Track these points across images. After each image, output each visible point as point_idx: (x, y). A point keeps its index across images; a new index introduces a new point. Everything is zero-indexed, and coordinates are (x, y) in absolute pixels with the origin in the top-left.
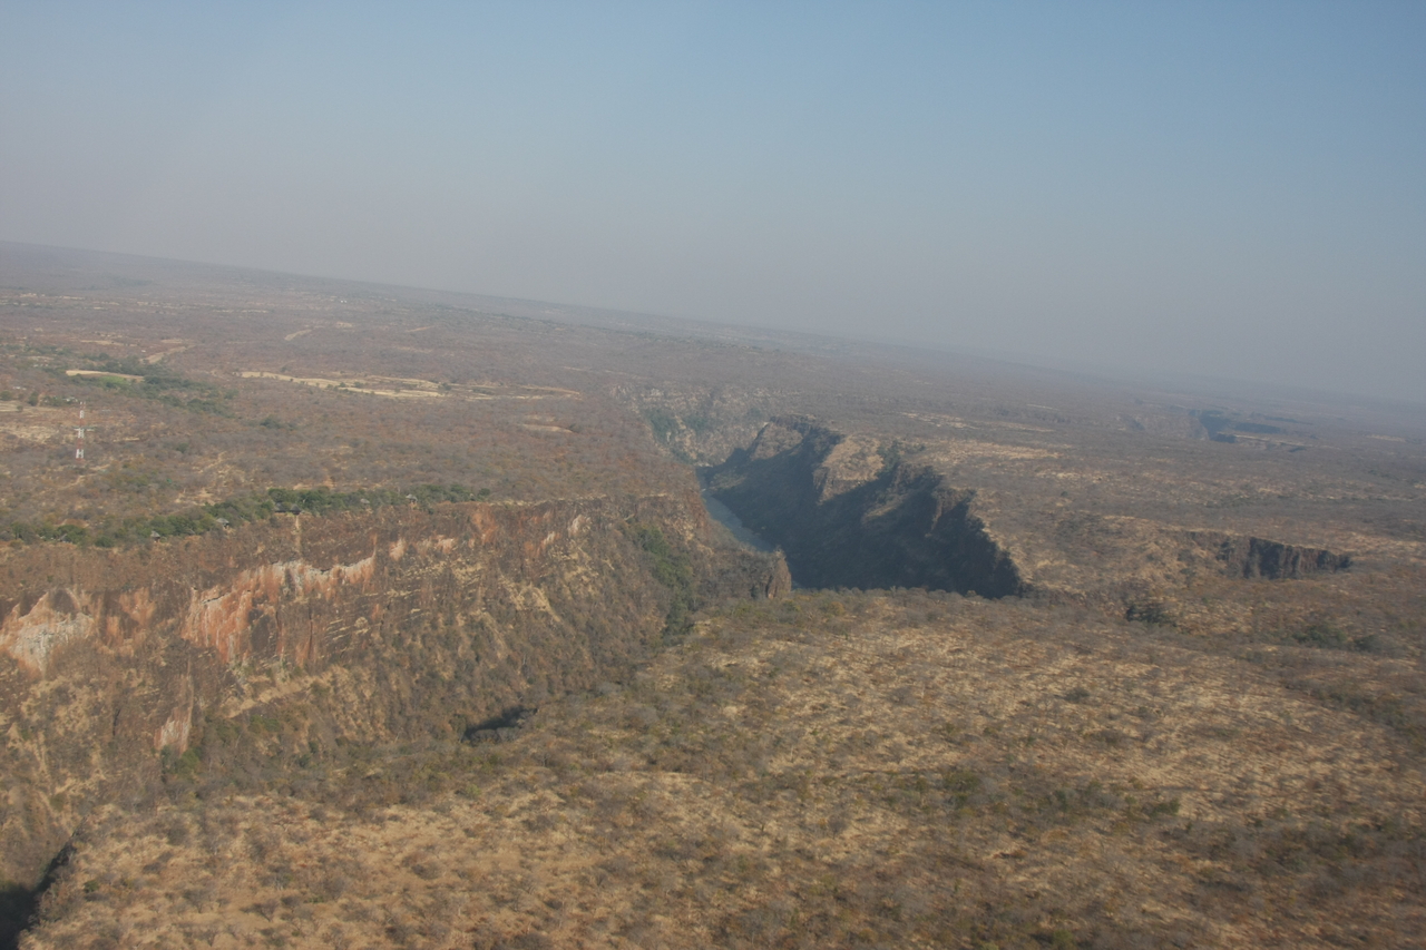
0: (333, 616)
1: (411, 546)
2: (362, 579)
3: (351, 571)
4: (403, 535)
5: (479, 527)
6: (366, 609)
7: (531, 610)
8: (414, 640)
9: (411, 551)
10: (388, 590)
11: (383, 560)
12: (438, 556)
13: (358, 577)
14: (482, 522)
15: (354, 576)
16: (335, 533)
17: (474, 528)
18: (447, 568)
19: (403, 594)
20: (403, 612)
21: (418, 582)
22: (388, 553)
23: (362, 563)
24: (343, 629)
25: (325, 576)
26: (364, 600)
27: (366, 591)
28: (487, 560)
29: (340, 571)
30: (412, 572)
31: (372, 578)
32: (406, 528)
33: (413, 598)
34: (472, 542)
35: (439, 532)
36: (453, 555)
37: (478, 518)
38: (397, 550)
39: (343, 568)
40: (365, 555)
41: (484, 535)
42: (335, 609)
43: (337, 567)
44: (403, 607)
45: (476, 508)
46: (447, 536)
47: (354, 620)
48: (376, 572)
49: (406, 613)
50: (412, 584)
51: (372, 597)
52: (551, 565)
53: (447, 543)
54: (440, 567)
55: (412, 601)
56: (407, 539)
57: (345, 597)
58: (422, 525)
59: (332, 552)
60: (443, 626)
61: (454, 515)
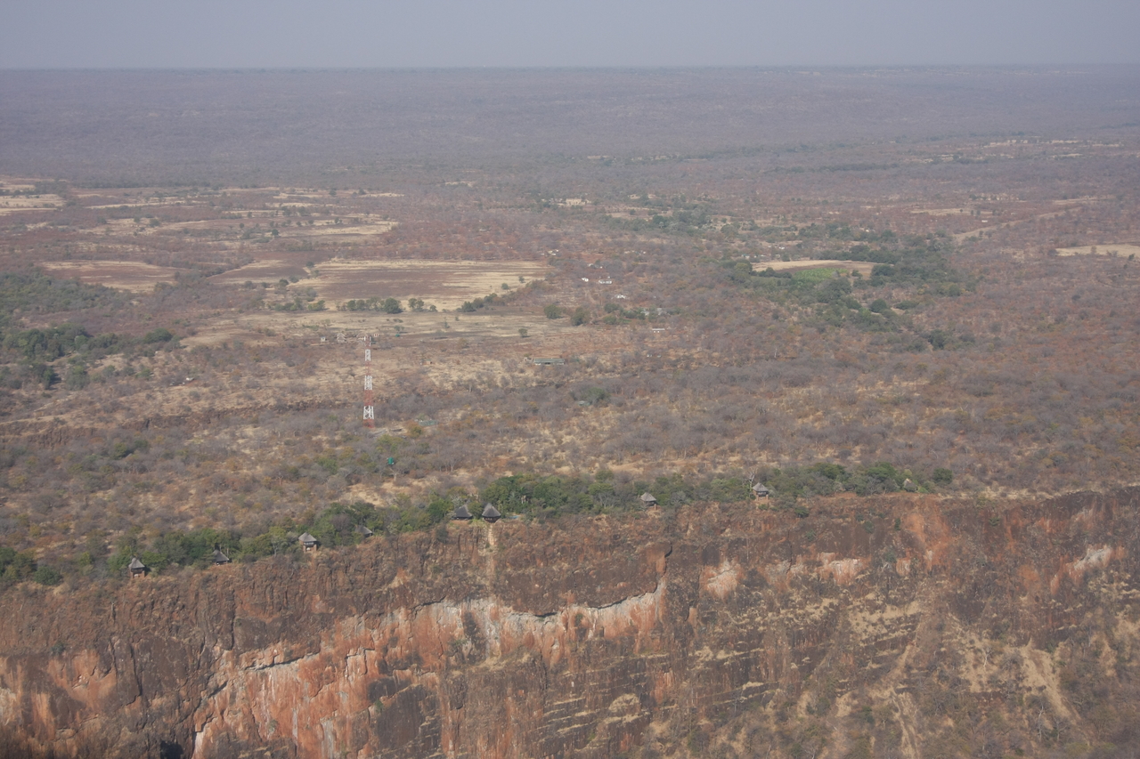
0: (564, 690)
1: (753, 573)
2: (633, 630)
3: (608, 617)
4: (730, 556)
5: (921, 538)
6: (638, 680)
7: (1005, 694)
8: (732, 738)
9: (753, 581)
10: (698, 647)
11: (685, 598)
12: (820, 589)
13: (623, 626)
14: (926, 531)
15: (616, 623)
16: (570, 552)
17: (910, 542)
19: (721, 655)
20: (719, 689)
21: (761, 636)
22: (696, 586)
23: (630, 603)
24: (584, 713)
25: (549, 624)
26: (639, 666)
27: (642, 650)
28: (933, 596)
29: (579, 617)
30: (752, 618)
31: (657, 627)
32: (741, 542)
33: (747, 664)
34: (904, 566)
35: (823, 547)
36: (858, 588)
37: (916, 523)
38: (723, 579)
39: (588, 612)
40: (637, 588)
41: (930, 553)
42: (567, 680)
43: (575, 609)
44: (719, 679)
45: (910, 505)
46: (843, 553)
47: (608, 701)
48: (669, 616)
49: (728, 689)
50: (750, 636)
51: (652, 661)
52: (1091, 608)
53: (845, 567)
54: (816, 611)
55: (744, 669)
56: (743, 560)
57: (585, 660)
58: (777, 537)
59: (554, 586)
60: (802, 714)
61: (859, 518)
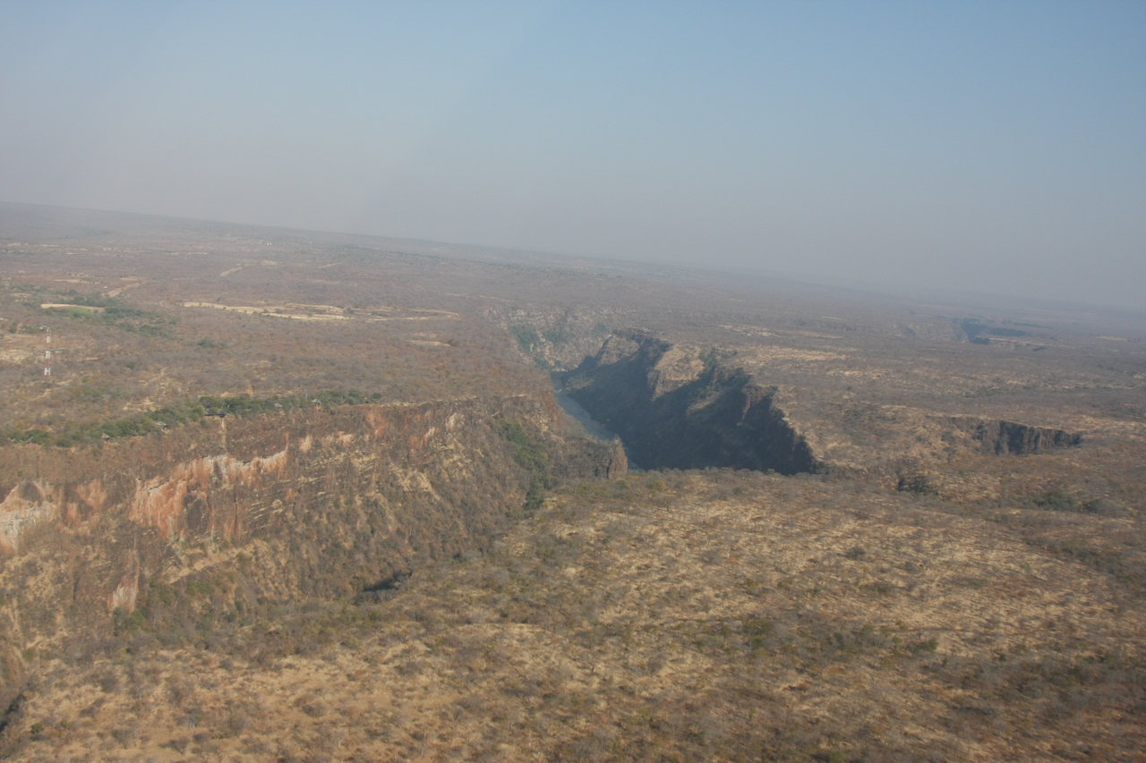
0: (254, 499)
1: (317, 441)
2: (277, 468)
3: (268, 462)
4: (310, 432)
5: (373, 424)
6: (281, 492)
7: (416, 491)
8: (320, 517)
9: (317, 445)
10: (299, 477)
11: (294, 453)
12: (339, 448)
13: (274, 467)
14: (375, 421)
15: (271, 466)
16: (254, 431)
17: (369, 426)
18: (347, 458)
19: (311, 480)
20: (311, 495)
21: (323, 470)
22: (298, 447)
23: (277, 455)
24: (262, 509)
25: (246, 467)
26: (279, 486)
27: (281, 478)
28: (379, 450)
29: (259, 462)
30: (318, 462)
31: (285, 468)
32: (313, 427)
33: (319, 483)
34: (367, 437)
35: (340, 429)
36: (352, 447)
37: (371, 417)
38: (306, 444)
39: (261, 460)
40: (279, 449)
41: (377, 431)
42: (255, 494)
43: (257, 459)
44: (311, 491)
45: (370, 409)
46: (347, 432)
47: (271, 502)
48: (289, 463)
49: (314, 496)
50: (318, 471)
51: (285, 483)
52: (432, 454)
53: (346, 438)
54: (341, 458)
55: (319, 486)
56: (314, 435)
57: (263, 483)
58: (326, 424)
59: (251, 447)
60: (344, 505)
61: (352, 415)
